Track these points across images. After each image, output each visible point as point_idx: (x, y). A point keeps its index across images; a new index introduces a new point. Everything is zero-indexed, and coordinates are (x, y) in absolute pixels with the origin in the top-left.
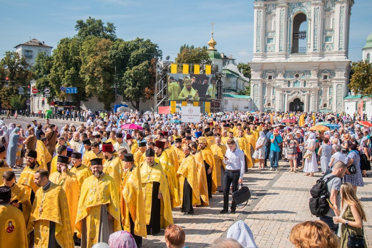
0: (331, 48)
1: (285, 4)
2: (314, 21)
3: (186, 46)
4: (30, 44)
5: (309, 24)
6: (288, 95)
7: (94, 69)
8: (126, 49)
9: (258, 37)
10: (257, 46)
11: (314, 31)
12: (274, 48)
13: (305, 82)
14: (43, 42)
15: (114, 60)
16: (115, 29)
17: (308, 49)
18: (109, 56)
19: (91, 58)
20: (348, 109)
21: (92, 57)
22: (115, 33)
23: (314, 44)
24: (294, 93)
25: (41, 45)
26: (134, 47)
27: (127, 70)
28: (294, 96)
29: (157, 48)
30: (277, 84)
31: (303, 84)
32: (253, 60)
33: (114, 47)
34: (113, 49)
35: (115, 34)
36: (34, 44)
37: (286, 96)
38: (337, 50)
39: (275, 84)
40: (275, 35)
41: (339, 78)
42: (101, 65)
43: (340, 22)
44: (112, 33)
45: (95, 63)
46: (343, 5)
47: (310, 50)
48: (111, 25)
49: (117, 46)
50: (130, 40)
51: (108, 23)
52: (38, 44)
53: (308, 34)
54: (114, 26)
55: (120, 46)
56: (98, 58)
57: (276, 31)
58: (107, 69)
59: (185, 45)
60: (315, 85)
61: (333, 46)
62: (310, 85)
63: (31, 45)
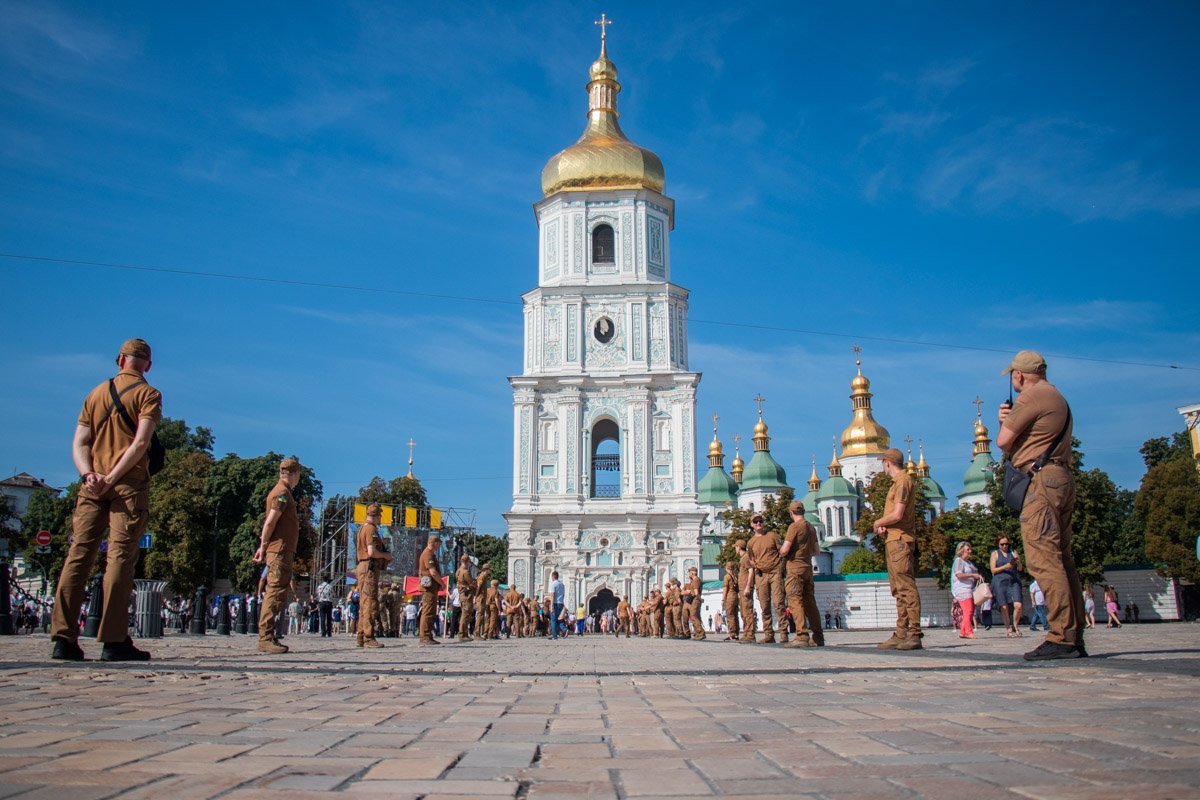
0: (669, 488)
1: (577, 400)
2: (635, 434)
3: (340, 497)
4: (14, 482)
5: (625, 440)
6: (587, 582)
7: (171, 516)
8: (245, 474)
9: (523, 462)
10: (521, 482)
11: (635, 453)
12: (556, 485)
13: (621, 554)
14: (43, 480)
15: (217, 498)
16: (213, 442)
17: (625, 488)
18: (206, 488)
19: (163, 492)
20: (707, 609)
21: (166, 490)
22: (212, 449)
23: (636, 478)
24: (600, 576)
25: (36, 484)
26: (264, 472)
27: (244, 520)
28: (599, 583)
29: (311, 478)
30: (565, 560)
31: (617, 560)
32: (513, 509)
33: (217, 469)
34: (215, 473)
35: (211, 453)
36: (23, 483)
37: (583, 583)
38: (681, 491)
39: (559, 560)
40: (557, 459)
41: (687, 546)
42: (185, 508)
43: (683, 439)
44: (206, 450)
45: (172, 502)
46: (686, 407)
47: (628, 491)
48: (204, 433)
49: (224, 467)
50: (255, 456)
51: (200, 428)
52: (31, 484)
53: (623, 461)
54: (212, 434)
55: (231, 469)
56: (180, 492)
57: (560, 452)
58: (199, 519)
59: (338, 495)
60: (640, 562)
61: (672, 484)
62: (631, 561)
63: (15, 486)
